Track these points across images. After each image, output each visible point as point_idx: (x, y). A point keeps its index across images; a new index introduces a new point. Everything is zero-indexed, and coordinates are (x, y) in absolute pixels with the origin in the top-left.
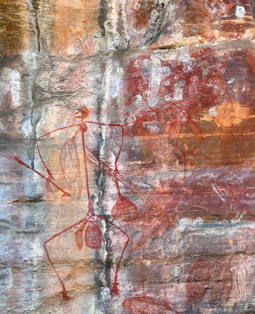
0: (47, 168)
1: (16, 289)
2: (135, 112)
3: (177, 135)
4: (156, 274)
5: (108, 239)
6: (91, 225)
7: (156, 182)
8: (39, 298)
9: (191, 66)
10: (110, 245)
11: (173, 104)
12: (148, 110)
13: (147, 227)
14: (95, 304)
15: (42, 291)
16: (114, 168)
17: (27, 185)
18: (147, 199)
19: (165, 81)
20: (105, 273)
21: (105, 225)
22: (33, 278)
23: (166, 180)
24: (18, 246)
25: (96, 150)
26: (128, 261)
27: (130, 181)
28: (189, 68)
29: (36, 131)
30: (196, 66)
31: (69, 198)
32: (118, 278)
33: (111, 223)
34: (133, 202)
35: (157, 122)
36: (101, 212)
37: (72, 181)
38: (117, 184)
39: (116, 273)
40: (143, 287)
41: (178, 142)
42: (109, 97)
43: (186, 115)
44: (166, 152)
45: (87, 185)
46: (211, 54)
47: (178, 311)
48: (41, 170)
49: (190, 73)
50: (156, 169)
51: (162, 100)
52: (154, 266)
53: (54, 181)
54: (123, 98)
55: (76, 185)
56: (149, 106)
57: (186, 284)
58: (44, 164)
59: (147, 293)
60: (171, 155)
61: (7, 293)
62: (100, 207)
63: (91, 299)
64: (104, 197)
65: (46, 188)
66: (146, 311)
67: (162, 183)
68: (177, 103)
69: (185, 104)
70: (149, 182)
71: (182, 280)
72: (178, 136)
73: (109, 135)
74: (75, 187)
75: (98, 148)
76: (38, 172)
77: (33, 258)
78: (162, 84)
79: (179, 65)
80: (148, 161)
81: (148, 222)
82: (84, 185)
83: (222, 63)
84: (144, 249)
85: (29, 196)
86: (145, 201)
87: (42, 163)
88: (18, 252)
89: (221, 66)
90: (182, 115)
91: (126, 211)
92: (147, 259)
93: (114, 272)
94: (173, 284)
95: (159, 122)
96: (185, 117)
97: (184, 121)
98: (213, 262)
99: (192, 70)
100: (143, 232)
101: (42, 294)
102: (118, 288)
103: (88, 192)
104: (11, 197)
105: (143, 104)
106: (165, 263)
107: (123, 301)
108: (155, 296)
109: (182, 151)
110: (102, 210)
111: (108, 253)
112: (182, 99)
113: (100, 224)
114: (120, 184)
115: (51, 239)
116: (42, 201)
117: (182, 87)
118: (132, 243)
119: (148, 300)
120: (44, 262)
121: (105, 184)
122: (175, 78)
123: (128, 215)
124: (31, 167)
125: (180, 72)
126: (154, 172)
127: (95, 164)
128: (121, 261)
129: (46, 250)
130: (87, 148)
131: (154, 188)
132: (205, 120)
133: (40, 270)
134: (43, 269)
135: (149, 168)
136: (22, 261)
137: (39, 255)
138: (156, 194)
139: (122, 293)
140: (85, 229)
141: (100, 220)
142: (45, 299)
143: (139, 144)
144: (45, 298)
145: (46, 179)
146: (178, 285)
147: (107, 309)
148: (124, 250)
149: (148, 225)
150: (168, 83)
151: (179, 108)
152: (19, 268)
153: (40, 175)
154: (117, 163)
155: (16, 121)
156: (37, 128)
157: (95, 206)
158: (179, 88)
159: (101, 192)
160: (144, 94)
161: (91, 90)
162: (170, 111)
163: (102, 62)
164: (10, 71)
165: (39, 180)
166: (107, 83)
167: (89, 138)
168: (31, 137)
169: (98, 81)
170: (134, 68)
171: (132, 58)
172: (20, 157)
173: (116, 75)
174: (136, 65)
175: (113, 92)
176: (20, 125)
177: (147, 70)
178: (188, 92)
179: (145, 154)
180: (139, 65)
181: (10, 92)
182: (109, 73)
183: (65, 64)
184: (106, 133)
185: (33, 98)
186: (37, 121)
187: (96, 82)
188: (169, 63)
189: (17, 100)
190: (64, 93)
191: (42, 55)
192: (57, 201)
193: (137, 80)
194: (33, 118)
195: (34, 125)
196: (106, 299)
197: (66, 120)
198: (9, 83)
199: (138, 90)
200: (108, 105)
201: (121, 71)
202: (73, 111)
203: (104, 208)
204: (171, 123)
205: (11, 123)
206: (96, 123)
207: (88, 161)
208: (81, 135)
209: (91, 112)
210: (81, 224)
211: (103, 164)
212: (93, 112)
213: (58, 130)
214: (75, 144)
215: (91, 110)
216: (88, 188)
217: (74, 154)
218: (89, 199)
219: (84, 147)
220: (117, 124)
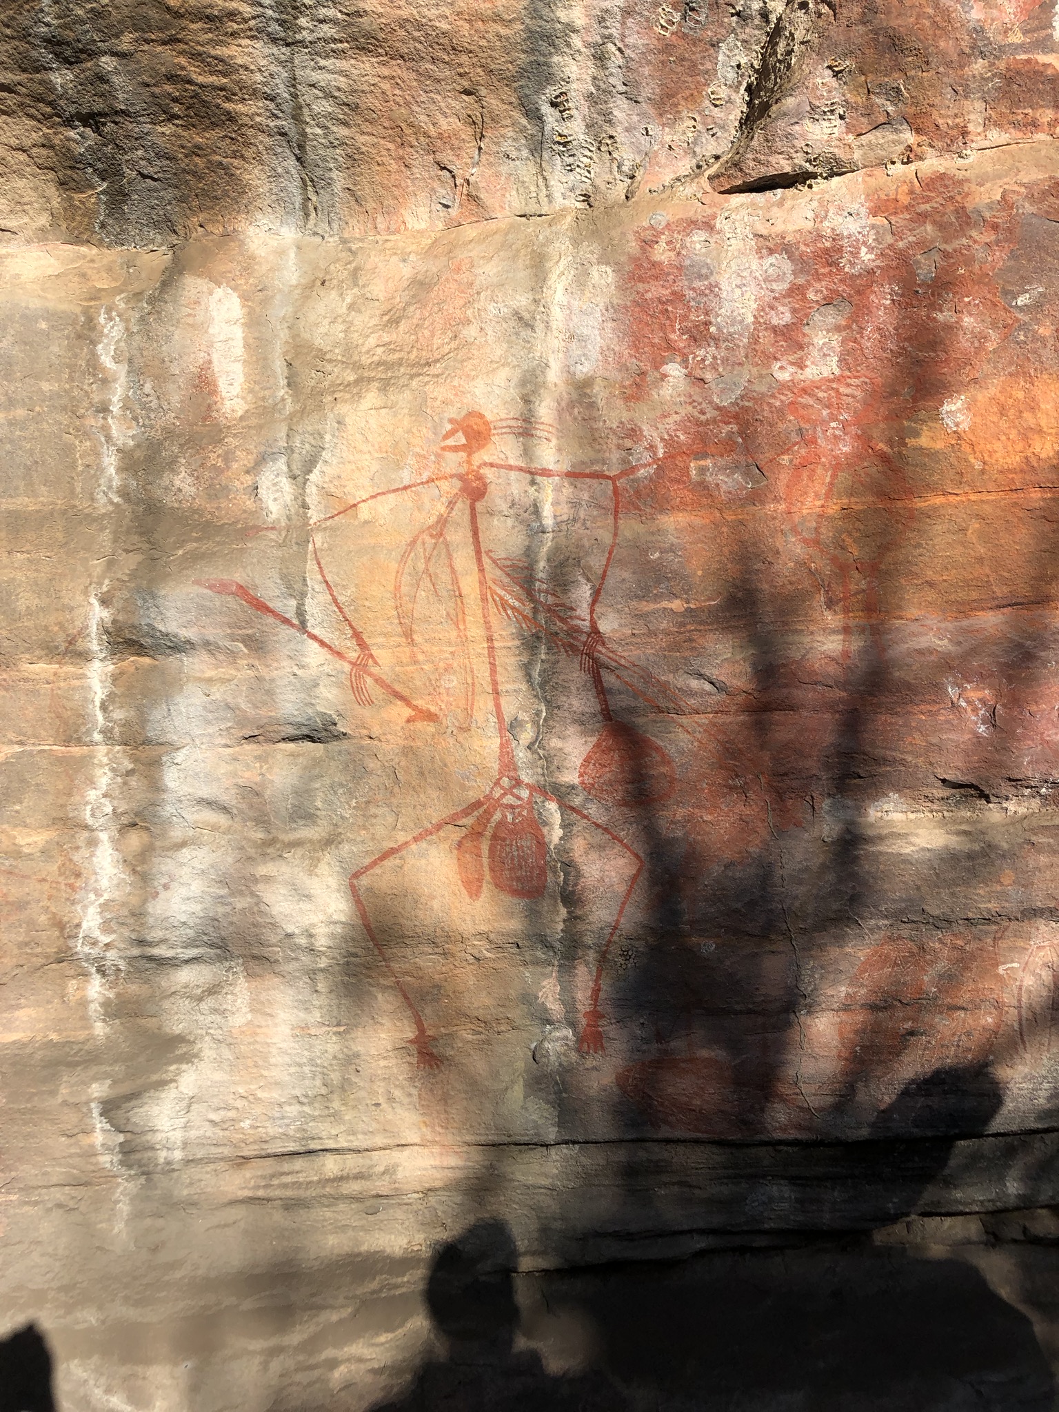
0: (351, 625)
1: (261, 1027)
2: (660, 426)
3: (820, 503)
4: (733, 984)
5: (569, 866)
6: (510, 818)
7: (736, 671)
8: (340, 1056)
9: (871, 249)
10: (575, 885)
11: (804, 391)
12: (708, 416)
13: (701, 827)
14: (525, 1081)
15: (348, 1036)
16: (585, 625)
17: (286, 681)
18: (705, 730)
19: (772, 308)
20: (560, 979)
21: (557, 818)
22: (316, 991)
23: (774, 663)
24: (262, 886)
25: (521, 564)
26: (637, 940)
27: (642, 669)
28: (866, 256)
29: (308, 500)
30: (890, 246)
31: (431, 729)
33: (579, 813)
34: (654, 739)
35: (742, 458)
37: (441, 671)
38: (598, 680)
39: (597, 980)
40: (688, 1027)
41: (823, 530)
42: (565, 376)
43: (854, 429)
44: (777, 567)
45: (494, 683)
46: (951, 198)
48: (332, 633)
49: (871, 272)
51: (761, 376)
52: (727, 957)
53: (375, 670)
54: (616, 376)
55: (452, 682)
56: (711, 402)
57: (838, 1020)
58: (341, 612)
59: (702, 1046)
60: (794, 574)
61: (229, 1040)
62: (541, 758)
63: (510, 1063)
64: (551, 723)
66: (699, 1103)
68: (817, 388)
69: (848, 391)
70: (713, 673)
71: (822, 1005)
72: (823, 506)
73: (565, 511)
74: (451, 691)
75: (528, 556)
76: (322, 637)
77: (313, 926)
78: (762, 321)
79: (828, 244)
80: (709, 599)
81: (705, 810)
83: (995, 227)
85: (292, 719)
86: (698, 736)
87: (335, 609)
88: (263, 907)
89: (993, 237)
90: (837, 432)
92: (703, 932)
94: (791, 1017)
95: (750, 460)
96: (847, 438)
97: (845, 454)
98: (937, 945)
99: (878, 263)
100: (688, 845)
102: (602, 1029)
103: (498, 706)
104: (229, 724)
105: (690, 396)
107: (619, 1070)
108: (728, 1057)
109: (833, 559)
110: (548, 768)
111: (568, 912)
113: (540, 813)
115: (374, 863)
116: (339, 737)
117: (838, 329)
119: (706, 1070)
120: (353, 939)
121: (554, 680)
122: (811, 295)
124: (295, 621)
125: (830, 272)
126: (729, 636)
127: (520, 613)
128: (615, 938)
129: (358, 902)
130: (491, 558)
131: (728, 695)
132: (924, 445)
133: (338, 968)
134: (348, 963)
135: (712, 623)
136: (279, 938)
137: (336, 917)
139: (617, 1043)
140: (488, 834)
141: (539, 800)
143: (675, 541)
144: (358, 1056)
145: (350, 662)
147: (564, 1095)
148: (624, 903)
149: (707, 818)
150: (783, 317)
151: (828, 407)
152: (267, 959)
153: (330, 648)
154: (598, 609)
155: (235, 466)
156: (311, 489)
157: (521, 755)
158: (824, 333)
159: (544, 709)
160: (694, 358)
161: (499, 352)
162: (792, 418)
163: (535, 248)
164: (205, 289)
165: (325, 667)
166: (554, 325)
167: (496, 522)
168: (289, 518)
169: (521, 319)
170: (654, 264)
171: (645, 229)
172: (256, 587)
173: (589, 295)
174: (661, 253)
175: (579, 356)
176: (248, 477)
177: (704, 271)
178: (859, 344)
179: (700, 573)
180: (672, 254)
181: (210, 362)
182: (560, 288)
183: (401, 265)
184: (556, 503)
185: (289, 385)
186: (310, 464)
187: (513, 323)
188: (787, 239)
189: (236, 390)
190: (401, 365)
191: (315, 234)
192: (389, 737)
193: (667, 310)
194: (296, 456)
195: (299, 478)
196: (560, 1065)
197: (411, 460)
198: (206, 332)
199: (670, 346)
200: (559, 404)
201: (604, 277)
202: (435, 428)
203: (552, 762)
204: (796, 462)
205: (218, 471)
206: (521, 469)
207: (494, 600)
208: (468, 512)
209: (500, 431)
210: (476, 813)
211: (549, 610)
212: (508, 430)
213: (383, 493)
214: (447, 545)
215: (499, 424)
216: (496, 693)
217: (445, 577)
218: (500, 730)
219: (478, 552)
220: (596, 471)
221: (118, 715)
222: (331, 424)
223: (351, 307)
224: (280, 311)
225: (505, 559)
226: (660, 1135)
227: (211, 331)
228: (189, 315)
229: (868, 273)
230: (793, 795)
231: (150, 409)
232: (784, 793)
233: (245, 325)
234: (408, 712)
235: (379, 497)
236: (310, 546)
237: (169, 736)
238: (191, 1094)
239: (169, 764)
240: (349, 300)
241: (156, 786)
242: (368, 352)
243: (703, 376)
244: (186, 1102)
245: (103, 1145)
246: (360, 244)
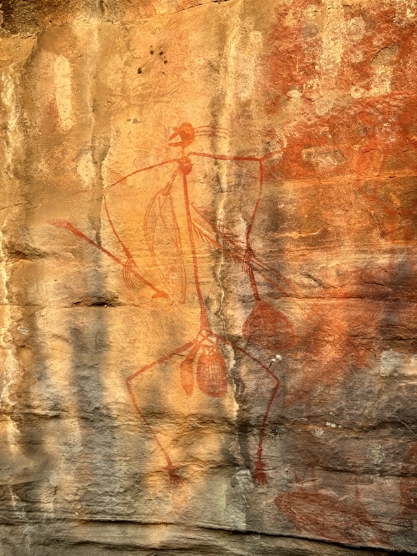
0: (122, 245)
1: (87, 454)
2: (285, 128)
3: (377, 174)
4: (335, 454)
5: (238, 381)
6: (207, 352)
7: (328, 274)
8: (128, 473)
9: (413, 10)
10: (242, 392)
11: (369, 104)
12: (312, 122)
13: (313, 363)
14: (227, 496)
15: (131, 463)
16: (244, 246)
17: (91, 275)
18: (311, 308)
19: (352, 52)
20: (240, 442)
21: (232, 354)
22: (114, 438)
23: (349, 270)
24: (84, 382)
25: (210, 210)
26: (280, 424)
27: (276, 271)
28: (409, 15)
29: (103, 175)
31: (165, 302)
32: (263, 453)
33: (244, 352)
34: (282, 312)
35: (331, 147)
36: (224, 330)
37: (169, 270)
38: (252, 277)
39: (260, 445)
40: (313, 476)
41: (378, 190)
42: (235, 99)
43: (398, 128)
44: (351, 213)
45: (197, 278)
47: (383, 529)
48: (114, 248)
50: (330, 248)
51: (344, 96)
52: (330, 438)
53: (136, 269)
54: (262, 99)
55: (175, 276)
56: (314, 113)
57: (399, 481)
58: (118, 237)
59: (322, 488)
60: (361, 217)
61: (73, 460)
62: (222, 320)
63: (219, 485)
64: (227, 301)
65: (123, 280)
66: (321, 519)
67: (341, 275)
68: (377, 102)
69: (396, 103)
70: (316, 274)
71: (389, 472)
72: (378, 176)
73: (234, 180)
74: (175, 281)
75: (213, 206)
76: (108, 251)
77: (109, 404)
78: (346, 60)
79: (387, 9)
80: (313, 232)
81: (314, 353)
82: (190, 277)
84: (308, 405)
85: (96, 295)
86: (308, 311)
87: (115, 235)
88: (84, 393)
90: (388, 130)
91: (271, 330)
92: (315, 423)
93: (255, 443)
94: (372, 477)
95: (336, 148)
96: (394, 133)
97: (393, 143)
100: (305, 373)
101: (131, 467)
102: (265, 472)
103: (199, 291)
104: (67, 296)
105: (303, 110)
106: (354, 435)
107: (276, 496)
108: (337, 496)
109: (385, 208)
110: (226, 326)
111: (240, 407)
112: (389, 91)
113: (223, 351)
114: (259, 277)
115: (138, 373)
116: (119, 304)
117: (391, 63)
118: (285, 393)
119: (324, 502)
120: (130, 412)
121: (228, 277)
122: (375, 43)
123: (273, 338)
124: (96, 242)
125: (388, 27)
126: (326, 253)
127: (210, 238)
128: (267, 423)
129: (130, 393)
130: (193, 207)
131: (324, 287)
133: (124, 427)
134: (128, 424)
135: (315, 246)
136: (92, 409)
137: (120, 400)
138: (329, 297)
139: (274, 481)
140: (197, 360)
141: (222, 344)
142: (137, 477)
143: (293, 197)
144: (137, 474)
145: (123, 265)
146: (381, 480)
147: (248, 506)
148: (270, 404)
149: (315, 358)
150: (358, 57)
151: (382, 114)
152: (88, 419)
153: (113, 257)
154: (251, 237)
155: (67, 157)
156: (104, 169)
157: (212, 318)
158: (383, 66)
159: (223, 292)
160: (306, 86)
161: (200, 87)
162: (361, 122)
163: (221, 22)
164: (52, 58)
165: (111, 267)
166: (230, 69)
167: (197, 186)
168: (93, 185)
169: (212, 66)
170: (286, 28)
171: (281, 6)
172: (77, 224)
173: (248, 50)
174: (290, 22)
175: (243, 87)
176: (74, 163)
177: (313, 31)
178: (404, 72)
179: (306, 216)
180: (295, 21)
181: (55, 99)
182: (233, 46)
183: (152, 36)
184: (229, 175)
185: (94, 111)
186: (103, 155)
187: (208, 69)
188: (362, 7)
189: (68, 114)
190: (150, 96)
191: (108, 21)
192: (144, 305)
193: (291, 57)
194: (96, 151)
195: (98, 163)
196: (245, 489)
197: (153, 152)
198: (53, 82)
199: (292, 79)
200: (232, 117)
201: (257, 38)
202: (166, 133)
203: (228, 323)
204: (363, 149)
205: (59, 160)
206: (210, 156)
207: (195, 231)
208: (182, 180)
209: (199, 134)
210: (189, 349)
211: (225, 237)
212: (203, 133)
213: (140, 171)
214: (171, 199)
215: (199, 130)
216: (197, 283)
217: (169, 218)
218: (200, 304)
219: (187, 203)
220: (250, 156)
221: (14, 290)
222: (113, 133)
223: (127, 63)
224: (90, 68)
225: (202, 207)
226: (302, 536)
227: (55, 81)
228: (45, 73)
229: (411, 26)
230: (363, 348)
231: (27, 127)
232: (358, 346)
233: (72, 77)
234: (153, 292)
235: (137, 174)
236: (103, 200)
237: (38, 301)
238: (55, 485)
239: (38, 316)
240: (125, 59)
241: (33, 327)
242: (134, 89)
243: (311, 97)
244: (53, 489)
245: (16, 506)
246: (132, 25)
